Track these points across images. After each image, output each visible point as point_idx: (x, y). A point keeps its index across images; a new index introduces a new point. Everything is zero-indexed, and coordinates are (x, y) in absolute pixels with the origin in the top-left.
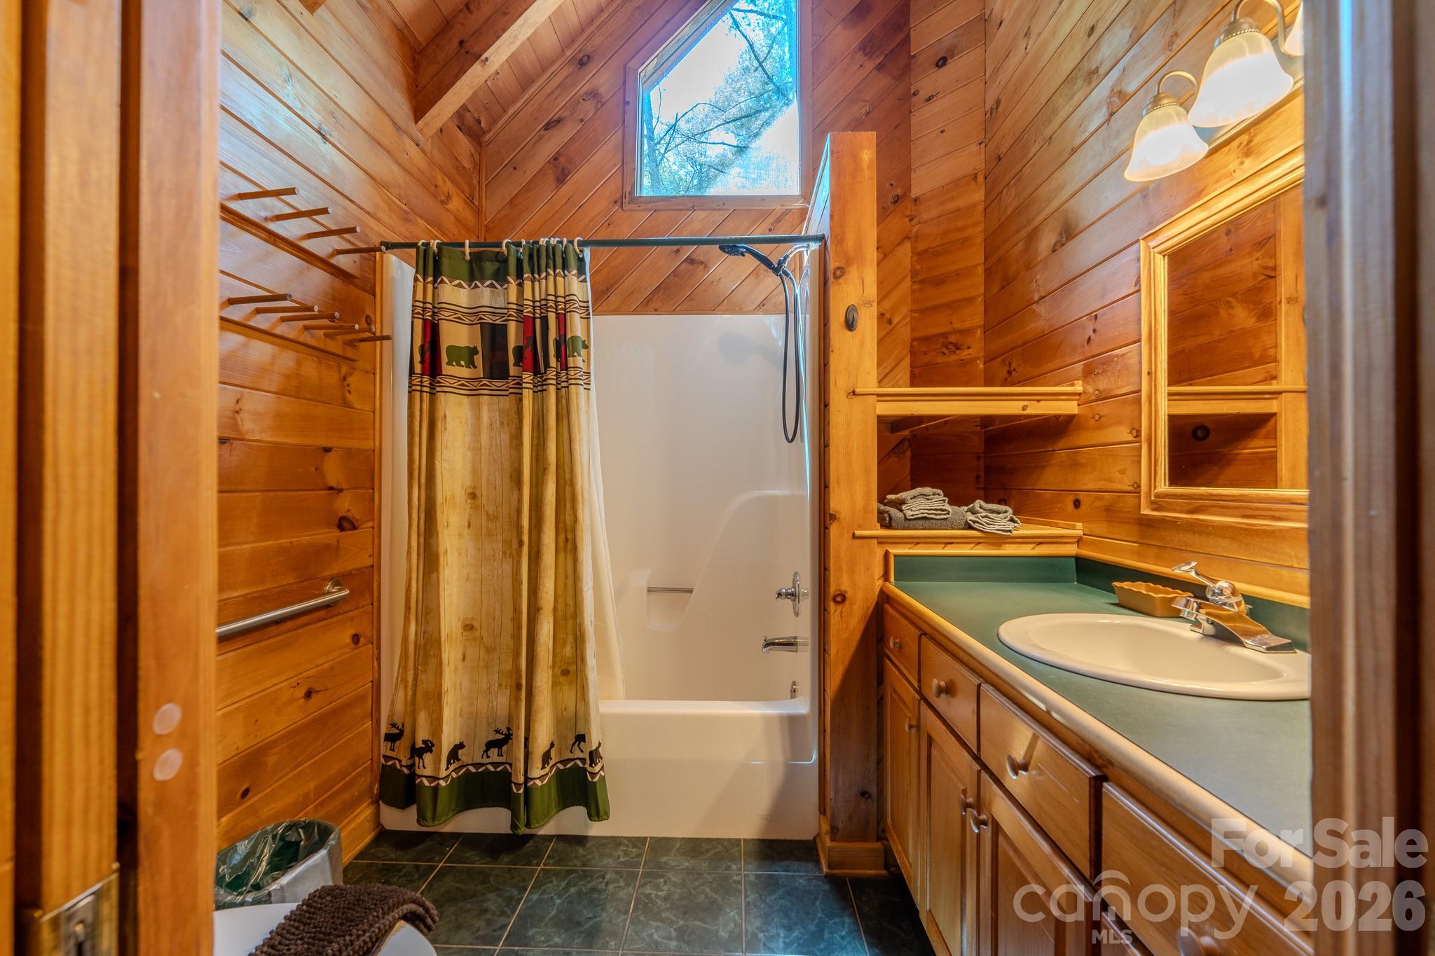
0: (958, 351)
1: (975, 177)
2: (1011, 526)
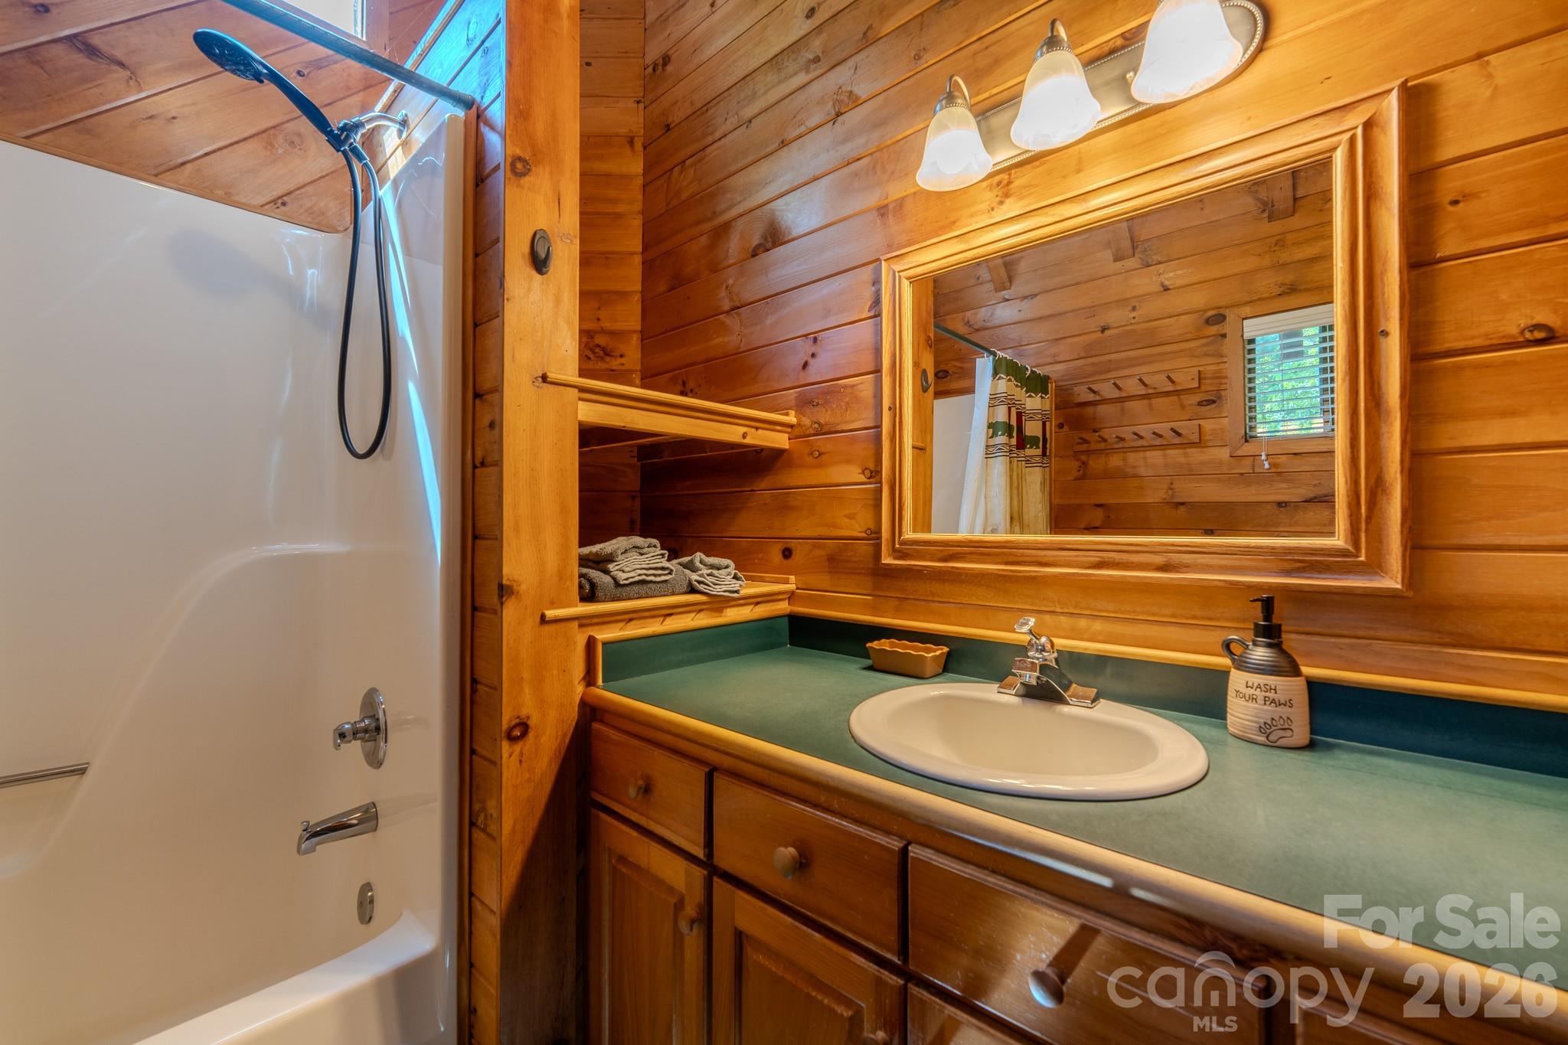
2: (735, 585)
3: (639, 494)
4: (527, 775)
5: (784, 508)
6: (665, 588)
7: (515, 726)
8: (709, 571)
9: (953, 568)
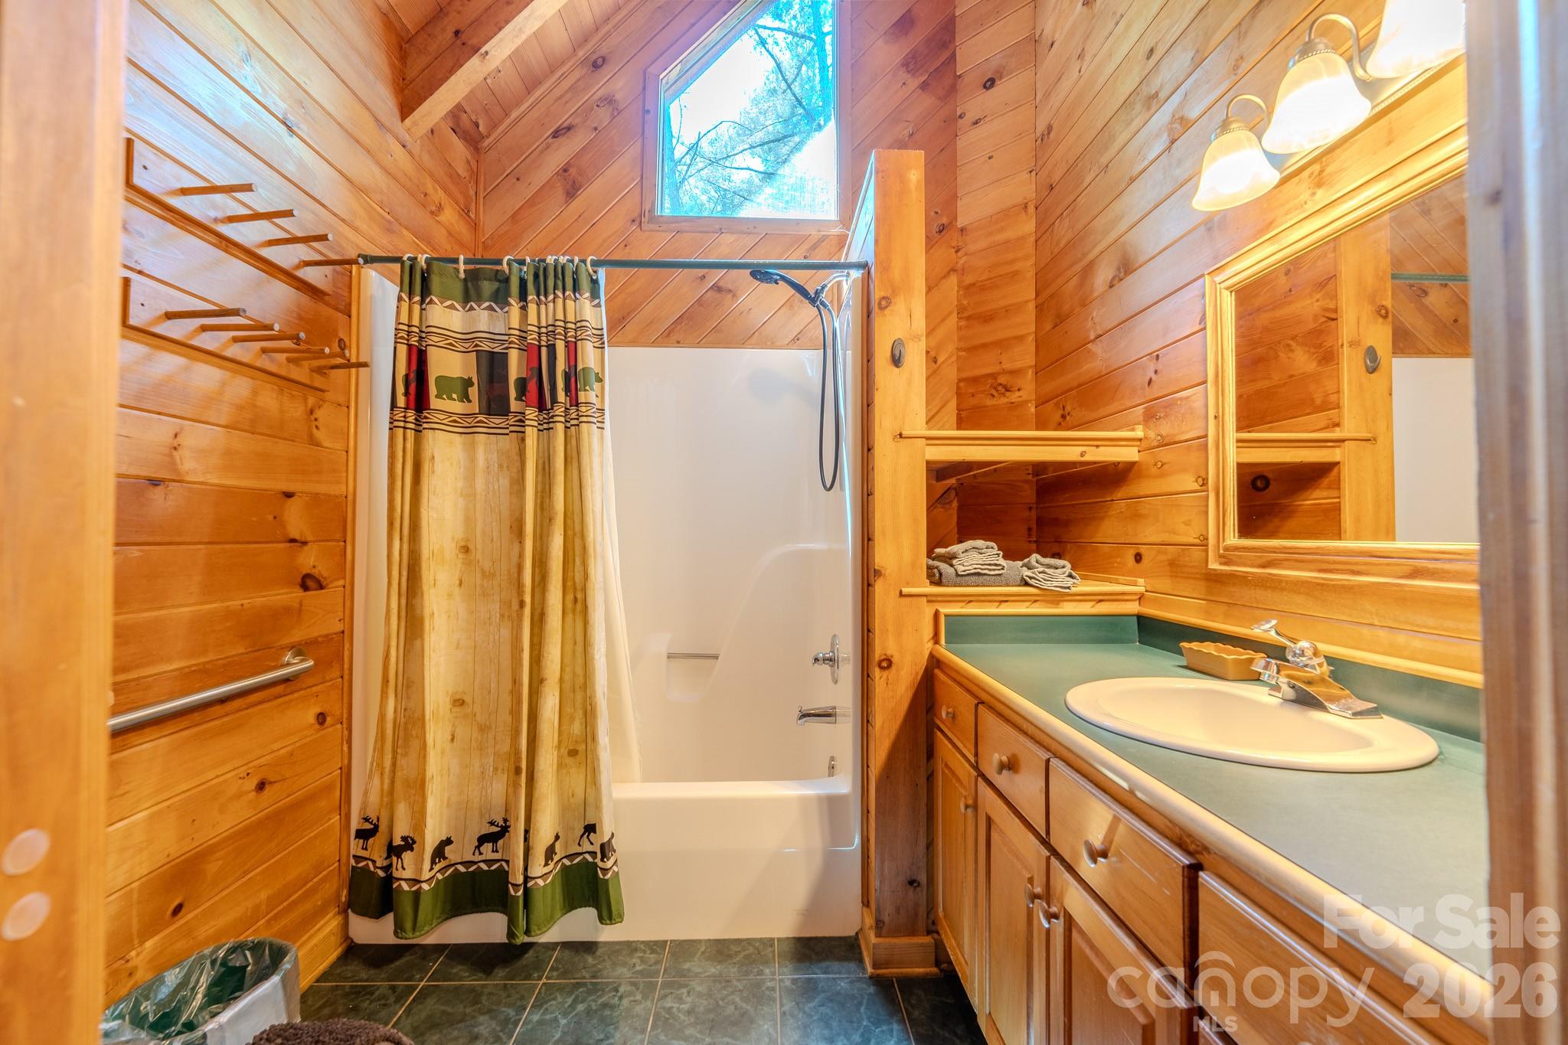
0: (1008, 394)
1: (1026, 207)
2: (1070, 582)
3: (1035, 506)
4: (891, 694)
5: (1136, 516)
6: (999, 579)
7: (884, 660)
8: (1041, 569)
9: (1270, 574)
